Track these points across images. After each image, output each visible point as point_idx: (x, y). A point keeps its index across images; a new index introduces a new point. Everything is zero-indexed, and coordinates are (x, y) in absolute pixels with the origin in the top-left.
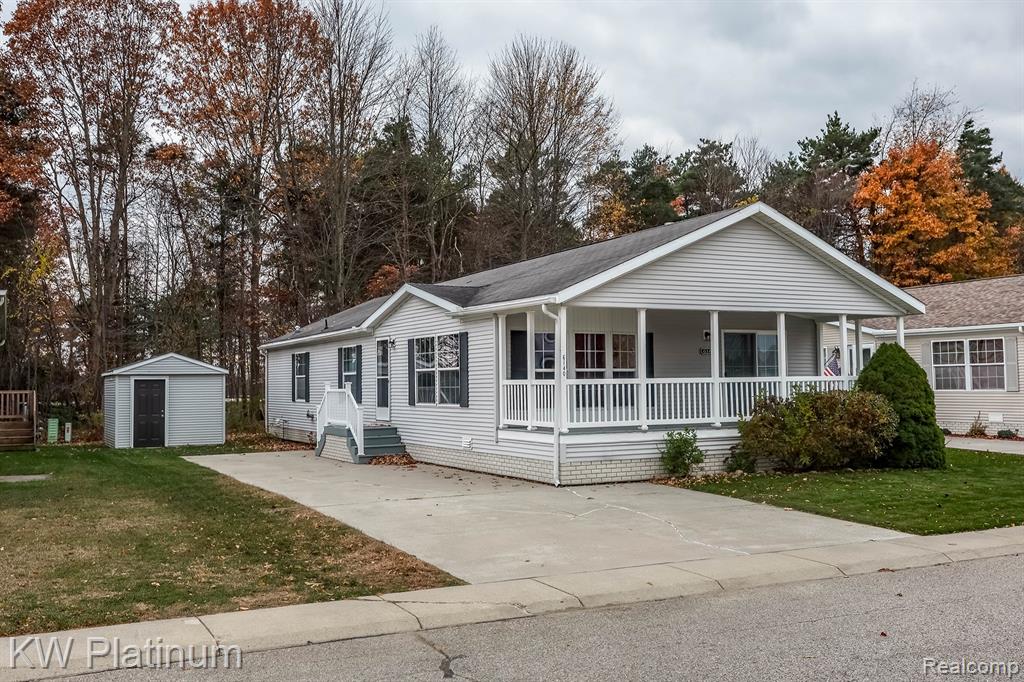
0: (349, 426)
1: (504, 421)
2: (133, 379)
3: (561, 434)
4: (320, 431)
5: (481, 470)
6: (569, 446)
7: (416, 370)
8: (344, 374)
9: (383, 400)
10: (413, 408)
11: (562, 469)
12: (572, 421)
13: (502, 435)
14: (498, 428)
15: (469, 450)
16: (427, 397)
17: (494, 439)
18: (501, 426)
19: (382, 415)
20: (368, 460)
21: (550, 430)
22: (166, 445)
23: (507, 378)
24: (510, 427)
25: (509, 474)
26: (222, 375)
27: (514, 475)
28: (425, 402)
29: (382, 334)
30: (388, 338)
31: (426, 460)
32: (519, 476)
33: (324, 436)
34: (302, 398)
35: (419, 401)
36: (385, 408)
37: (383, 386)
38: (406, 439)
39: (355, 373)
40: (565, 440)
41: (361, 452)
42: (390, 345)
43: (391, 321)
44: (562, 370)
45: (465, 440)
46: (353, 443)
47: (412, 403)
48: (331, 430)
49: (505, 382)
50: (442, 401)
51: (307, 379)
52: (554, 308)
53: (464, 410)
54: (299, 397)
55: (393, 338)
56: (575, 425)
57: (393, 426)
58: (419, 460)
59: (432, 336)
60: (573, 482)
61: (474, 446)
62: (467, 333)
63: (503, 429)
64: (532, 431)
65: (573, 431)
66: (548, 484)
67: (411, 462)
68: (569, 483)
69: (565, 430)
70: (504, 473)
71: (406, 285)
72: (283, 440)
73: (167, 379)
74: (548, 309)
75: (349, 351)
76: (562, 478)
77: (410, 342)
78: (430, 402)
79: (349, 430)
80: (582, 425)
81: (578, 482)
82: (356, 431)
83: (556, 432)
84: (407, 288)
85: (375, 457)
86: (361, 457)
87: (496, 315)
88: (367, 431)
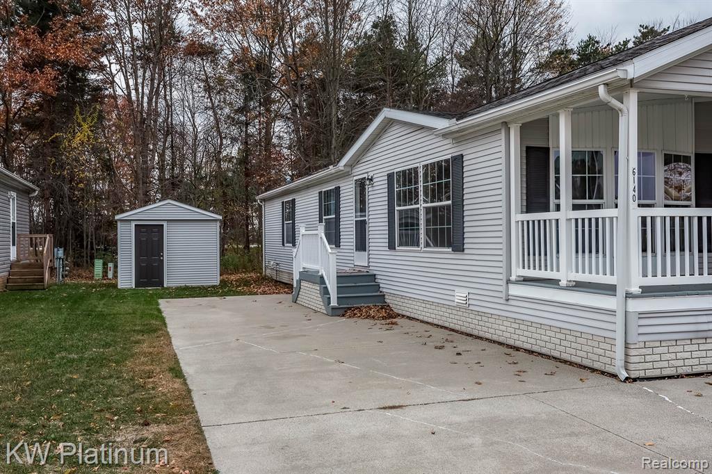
0: (323, 272)
1: (518, 271)
2: (133, 224)
3: (629, 296)
4: (296, 277)
5: (481, 334)
6: (643, 316)
7: (397, 208)
8: (324, 217)
9: (361, 245)
10: (392, 253)
11: (632, 352)
12: (645, 275)
13: (515, 290)
14: (508, 281)
15: (465, 307)
16: (409, 239)
17: (503, 295)
18: (513, 278)
19: (360, 260)
20: (342, 312)
21: (610, 289)
22: (165, 286)
23: (522, 212)
24: (527, 280)
25: (528, 346)
26: (216, 220)
27: (535, 348)
28: (407, 245)
29: (360, 172)
30: (366, 175)
31: (408, 314)
32: (544, 351)
33: (299, 282)
34: (290, 243)
35: (401, 245)
36: (364, 253)
37: (361, 227)
38: (385, 287)
39: (334, 216)
40: (636, 306)
41: (334, 303)
42: (368, 182)
43: (370, 155)
44: (631, 193)
45: (460, 295)
46: (325, 291)
47: (391, 246)
48: (307, 276)
49: (518, 217)
50: (427, 245)
51: (294, 224)
52: (619, 88)
53: (458, 256)
54: (288, 242)
55: (371, 174)
56: (650, 281)
57: (371, 273)
58: (400, 312)
59: (415, 166)
60: (649, 374)
61: (471, 302)
62: (462, 156)
63: (517, 282)
64: (567, 288)
65: (649, 292)
66: (603, 373)
67: (389, 315)
68: (642, 374)
69: (635, 289)
70: (518, 344)
71: (385, 109)
72: (276, 281)
73: (165, 224)
74: (609, 92)
75: (328, 193)
76: (631, 367)
77: (390, 176)
78: (412, 245)
79: (322, 277)
80: (659, 281)
81: (657, 373)
82: (328, 277)
83: (621, 292)
84: (387, 113)
85: (350, 309)
86: (333, 308)
87: (505, 124)
88: (340, 278)
